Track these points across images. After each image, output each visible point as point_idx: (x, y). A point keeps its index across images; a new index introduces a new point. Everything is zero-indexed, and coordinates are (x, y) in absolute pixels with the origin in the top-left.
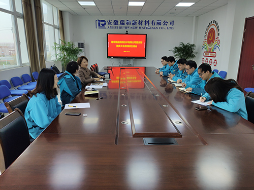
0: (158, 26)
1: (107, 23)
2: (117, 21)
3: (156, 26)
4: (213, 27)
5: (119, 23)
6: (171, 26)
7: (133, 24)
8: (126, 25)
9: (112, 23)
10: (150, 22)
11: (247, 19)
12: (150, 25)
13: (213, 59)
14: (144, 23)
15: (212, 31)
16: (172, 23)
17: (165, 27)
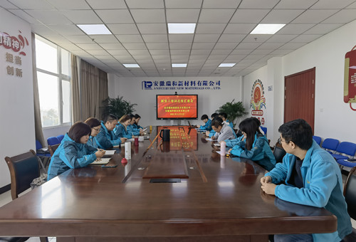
0: (205, 87)
1: (153, 84)
2: (163, 82)
3: (202, 86)
4: (258, 85)
5: (165, 84)
6: (218, 86)
7: (179, 85)
8: (172, 86)
9: (159, 85)
10: (196, 83)
11: (286, 78)
12: (197, 86)
13: (261, 117)
14: (190, 84)
15: (258, 90)
16: (219, 83)
17: (211, 87)
